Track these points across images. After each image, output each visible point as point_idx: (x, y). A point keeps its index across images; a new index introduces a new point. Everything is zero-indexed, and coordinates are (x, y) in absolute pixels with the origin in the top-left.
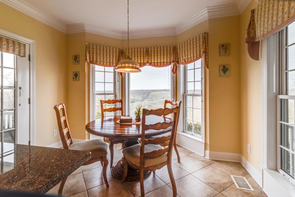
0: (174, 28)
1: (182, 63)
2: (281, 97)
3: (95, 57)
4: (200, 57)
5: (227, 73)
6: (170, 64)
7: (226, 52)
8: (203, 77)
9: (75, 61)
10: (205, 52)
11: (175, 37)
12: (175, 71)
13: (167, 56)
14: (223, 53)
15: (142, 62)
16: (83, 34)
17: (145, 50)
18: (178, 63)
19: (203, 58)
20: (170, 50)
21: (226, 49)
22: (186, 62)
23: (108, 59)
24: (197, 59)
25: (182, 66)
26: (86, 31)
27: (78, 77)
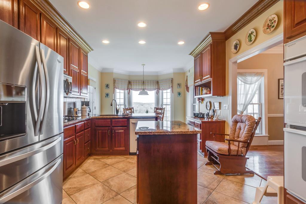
0: (157, 72)
1: (161, 90)
2: (194, 104)
3: (118, 86)
4: (170, 88)
5: (180, 96)
6: (155, 90)
7: (180, 87)
8: (171, 97)
9: (107, 87)
10: (172, 87)
11: (157, 76)
12: (157, 93)
13: (154, 85)
14: (179, 87)
15: (141, 88)
16: (112, 73)
17: (142, 82)
18: (159, 89)
19: (171, 89)
20: (155, 82)
21: (180, 86)
22: (163, 89)
23: (124, 86)
24: (168, 89)
25: (161, 91)
26: (114, 72)
27: (108, 96)
